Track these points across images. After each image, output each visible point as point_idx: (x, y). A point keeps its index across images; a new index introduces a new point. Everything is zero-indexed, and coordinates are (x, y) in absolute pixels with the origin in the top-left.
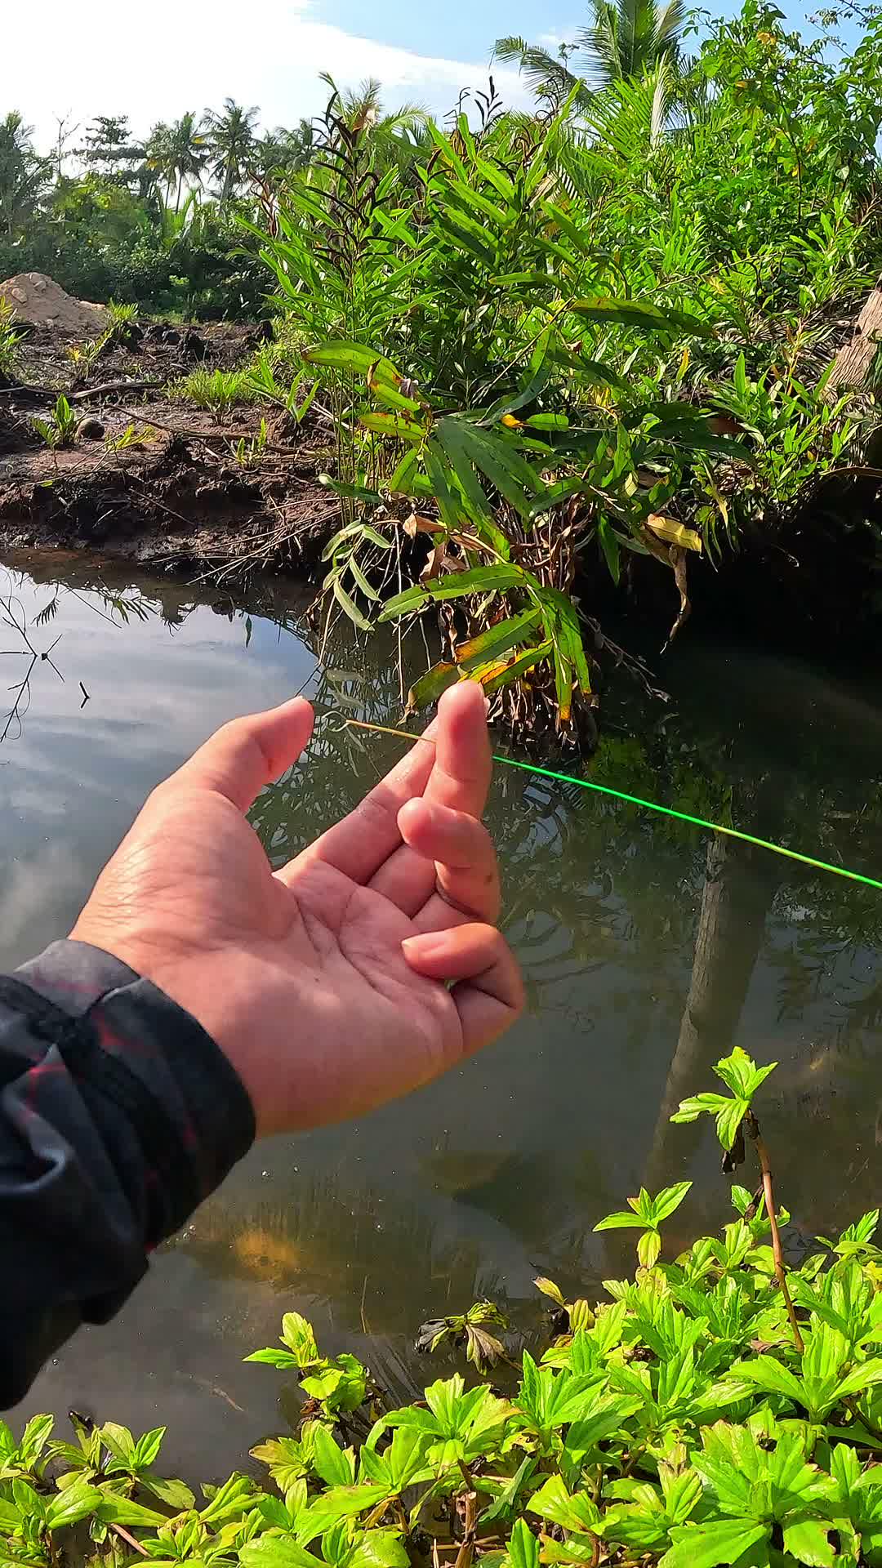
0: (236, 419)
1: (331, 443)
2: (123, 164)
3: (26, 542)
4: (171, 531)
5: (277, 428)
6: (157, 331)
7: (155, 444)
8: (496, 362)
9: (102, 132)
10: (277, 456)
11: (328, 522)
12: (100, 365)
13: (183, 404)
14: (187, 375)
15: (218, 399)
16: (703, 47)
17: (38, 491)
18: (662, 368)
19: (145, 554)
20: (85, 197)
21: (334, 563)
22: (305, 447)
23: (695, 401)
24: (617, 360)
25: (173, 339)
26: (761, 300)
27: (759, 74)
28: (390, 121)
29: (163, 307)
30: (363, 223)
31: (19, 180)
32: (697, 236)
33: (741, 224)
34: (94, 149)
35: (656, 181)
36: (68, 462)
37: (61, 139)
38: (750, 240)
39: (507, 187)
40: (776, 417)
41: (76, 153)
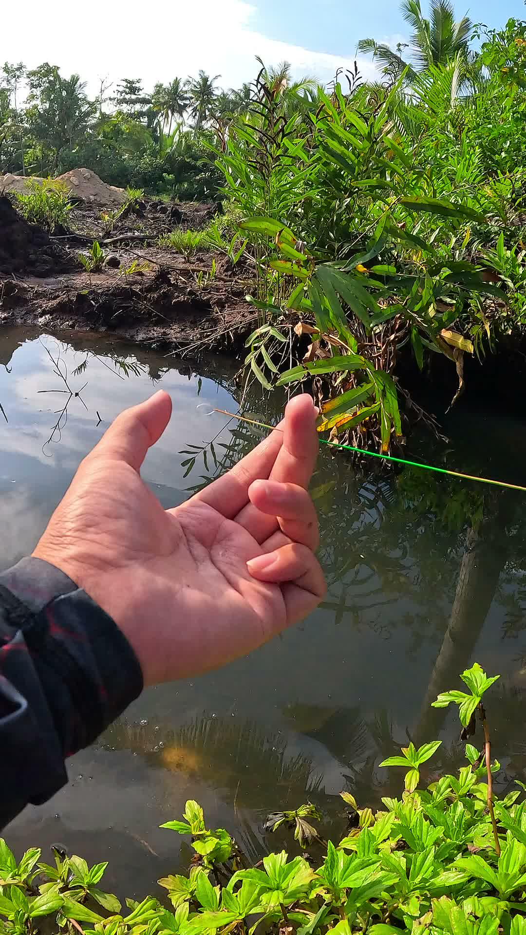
0: (198, 259)
1: (254, 277)
2: (138, 107)
3: (70, 326)
4: (157, 324)
5: (222, 266)
6: (155, 206)
7: (149, 272)
8: (354, 233)
9: (127, 87)
10: (222, 282)
11: (250, 324)
12: (120, 224)
13: (167, 249)
14: (171, 232)
15: (188, 247)
16: (483, 47)
17: (80, 296)
18: (454, 240)
19: (141, 336)
20: (115, 125)
21: (252, 348)
22: (238, 278)
23: (473, 260)
24: (426, 234)
25: (163, 210)
26: (514, 201)
27: (516, 64)
28: (296, 86)
29: (159, 192)
30: (277, 146)
31: (77, 114)
32: (477, 161)
33: (503, 155)
34: (122, 97)
35: (453, 127)
36: (98, 280)
37: (102, 91)
38: (508, 164)
39: (363, 128)
40: (521, 272)
41: (110, 99)
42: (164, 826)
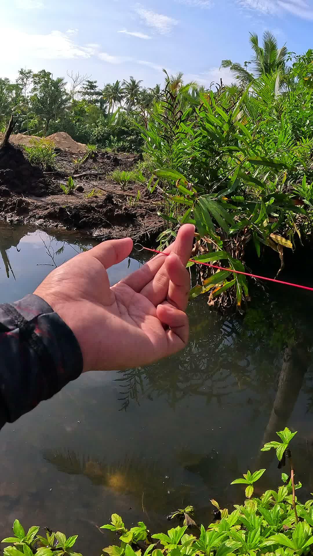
0: (129, 189)
1: (161, 200)
2: (95, 97)
3: (55, 226)
4: (105, 227)
5: (143, 193)
6: (103, 155)
7: (102, 197)
9: (88, 85)
11: (160, 228)
12: (83, 166)
13: (110, 182)
14: (113, 171)
15: (124, 181)
16: (293, 65)
17: (61, 209)
18: (277, 178)
21: (161, 243)
22: (152, 201)
23: (288, 191)
24: (262, 175)
25: (109, 158)
26: (312, 155)
28: (187, 86)
29: (106, 146)
30: (177, 127)
31: (60, 100)
32: (290, 132)
33: (306, 128)
34: (85, 91)
35: (276, 112)
36: (71, 200)
37: (74, 87)
41: (79, 92)
42: (103, 527)
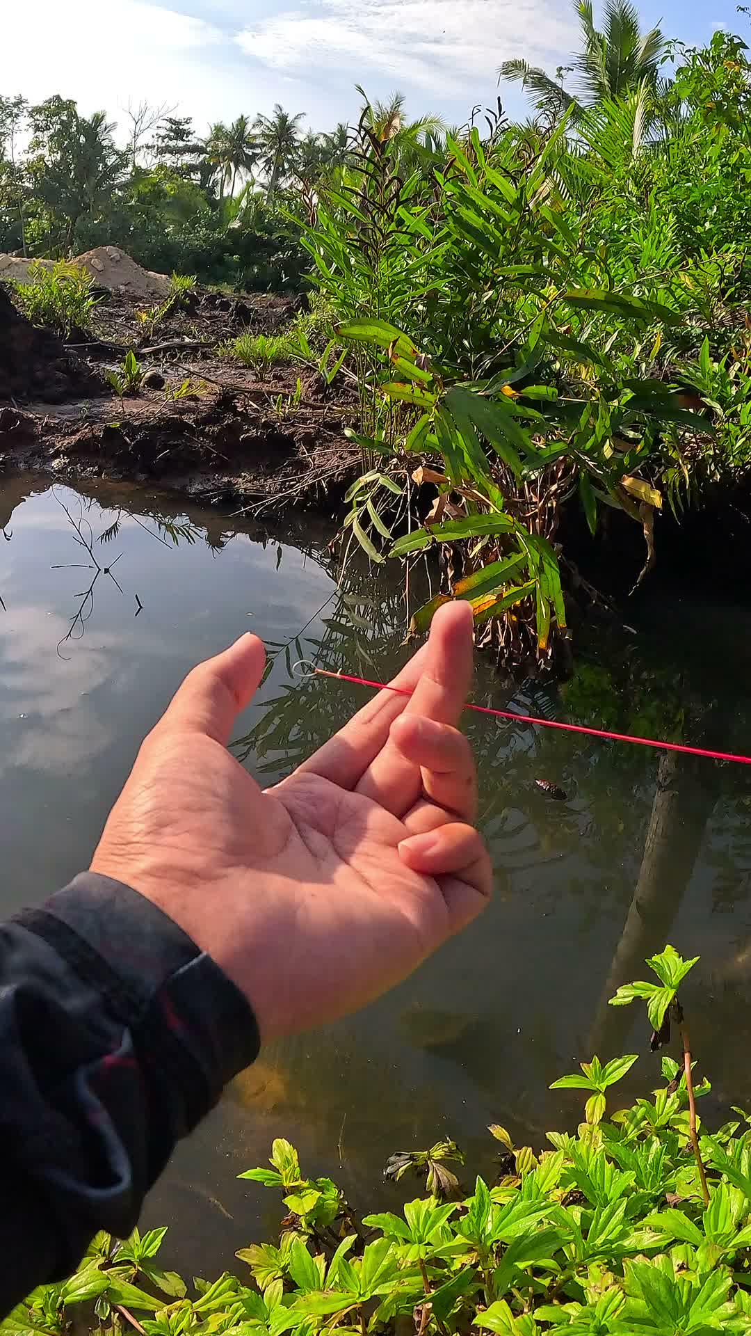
0: (275, 377)
1: (355, 402)
2: (188, 159)
3: (95, 473)
4: (217, 470)
5: (310, 386)
6: (211, 299)
7: (207, 396)
8: (498, 340)
10: (309, 410)
11: (351, 469)
12: (162, 326)
13: (231, 362)
14: (235, 337)
15: (261, 359)
16: (678, 73)
17: (108, 430)
19: (196, 487)
21: (354, 504)
22: (333, 404)
25: (225, 306)
26: (724, 292)
27: (725, 97)
29: (217, 280)
30: (389, 218)
31: (100, 168)
34: (164, 145)
36: (133, 407)
38: (715, 239)
39: (509, 190)
40: (734, 393)
42: (244, 1175)
